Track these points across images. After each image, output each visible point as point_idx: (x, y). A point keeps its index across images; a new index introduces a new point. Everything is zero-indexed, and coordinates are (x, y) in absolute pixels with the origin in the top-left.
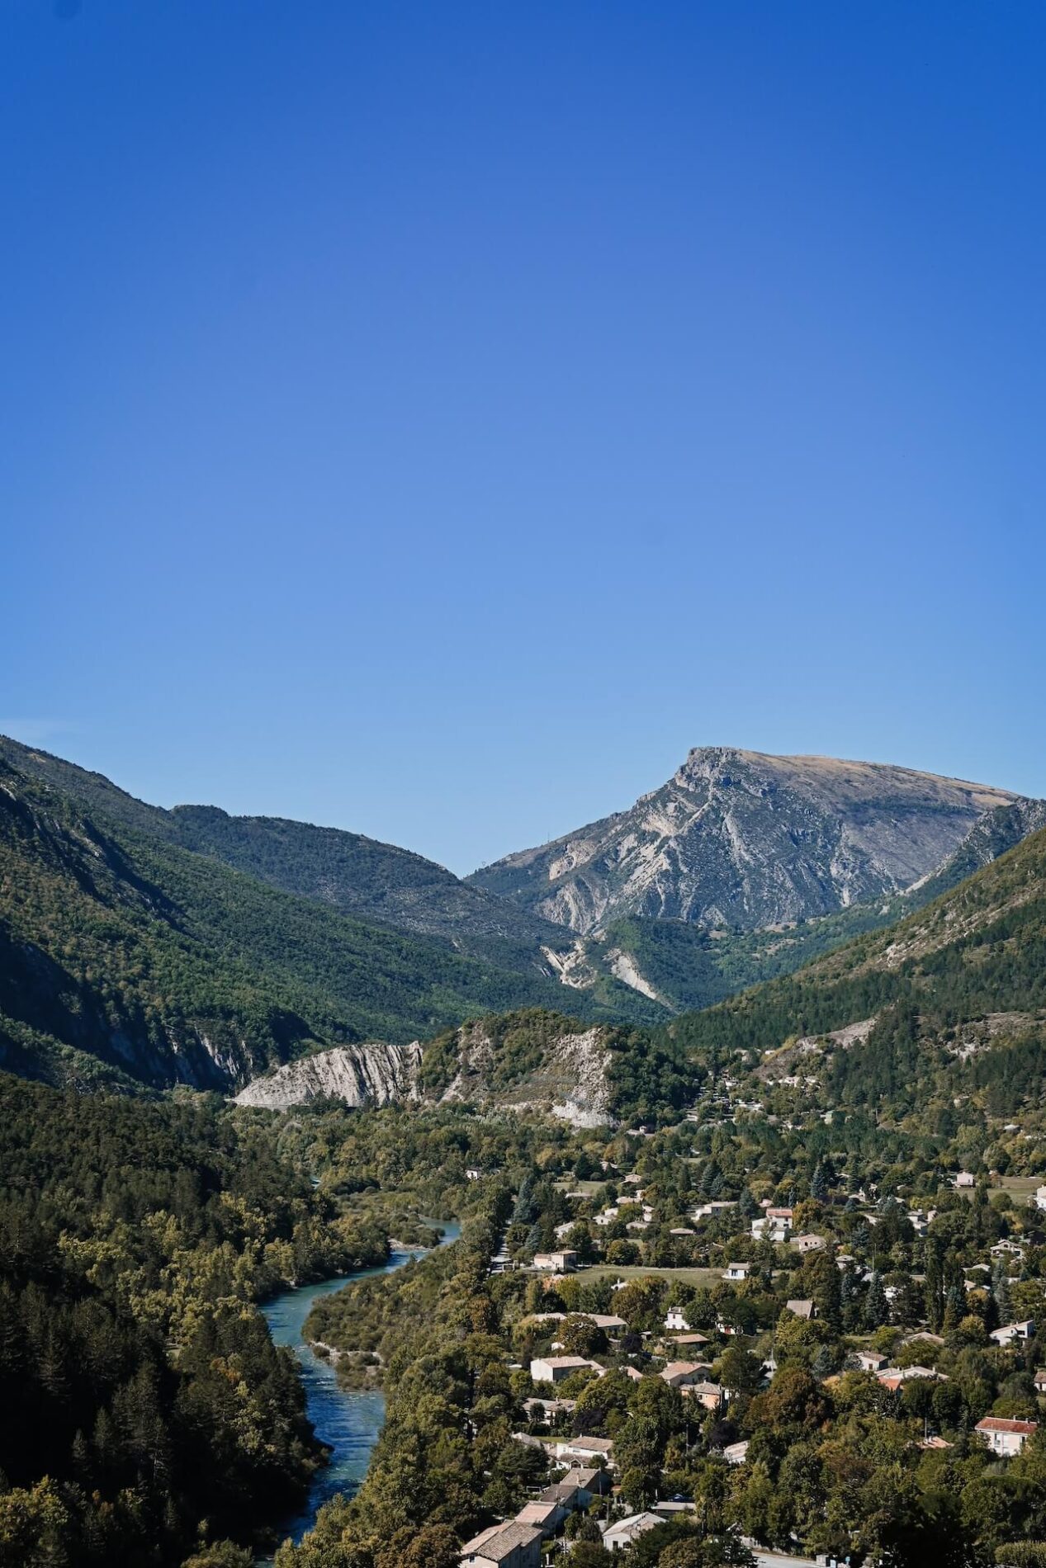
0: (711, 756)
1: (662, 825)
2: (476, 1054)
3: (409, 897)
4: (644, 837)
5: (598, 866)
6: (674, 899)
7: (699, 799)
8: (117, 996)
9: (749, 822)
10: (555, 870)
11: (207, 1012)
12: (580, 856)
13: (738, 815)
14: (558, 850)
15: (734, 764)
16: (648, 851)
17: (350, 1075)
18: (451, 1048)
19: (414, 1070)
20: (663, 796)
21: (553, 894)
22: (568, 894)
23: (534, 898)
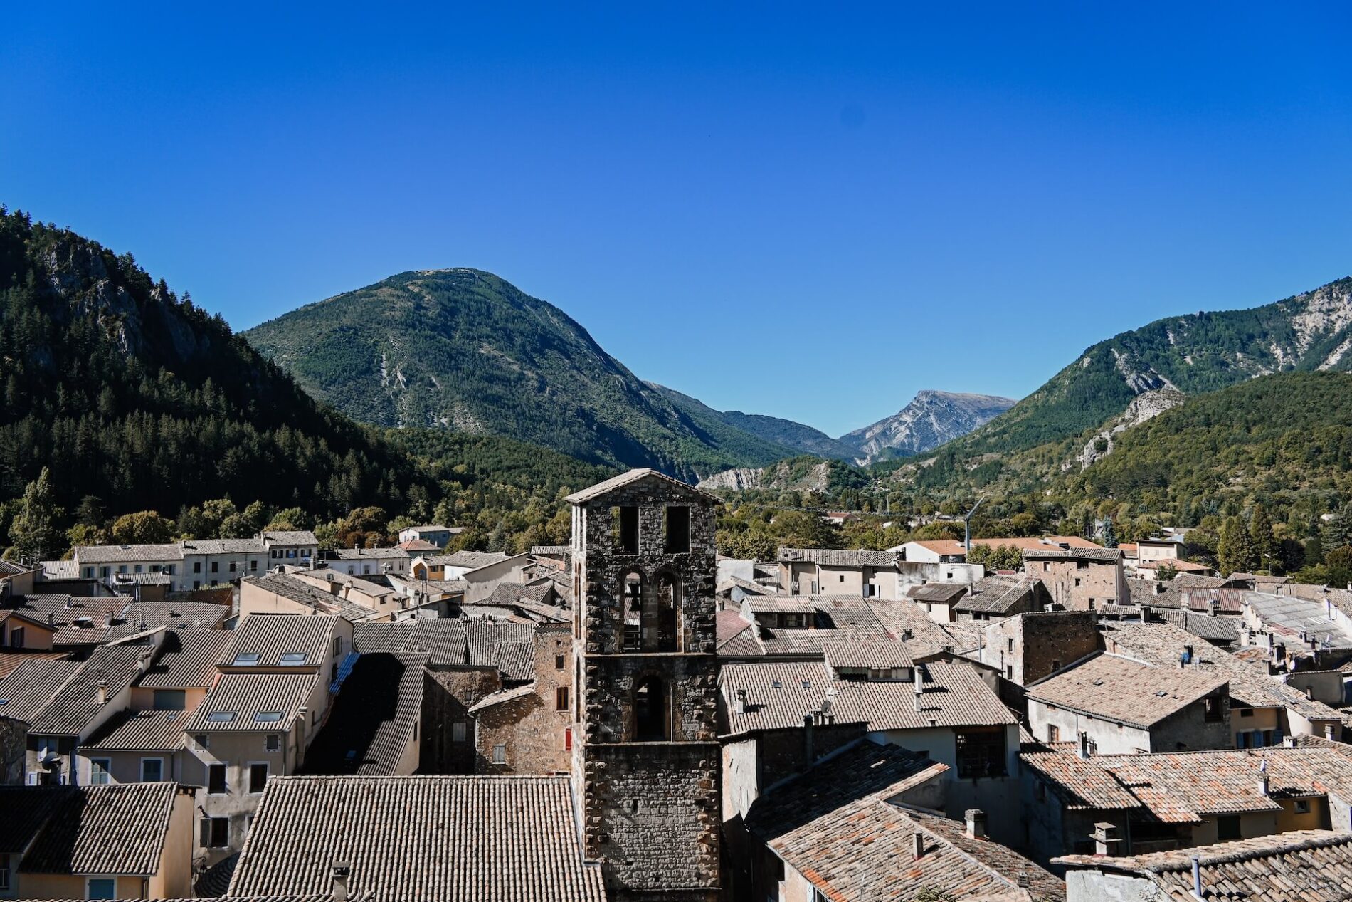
0: (926, 394)
1: (908, 418)
2: (783, 472)
3: (809, 442)
4: (901, 423)
5: (884, 433)
6: (911, 444)
7: (921, 409)
8: (664, 458)
9: (940, 416)
10: (868, 435)
11: (697, 464)
12: (876, 431)
13: (936, 414)
14: (870, 429)
15: (934, 396)
16: (902, 428)
17: (735, 480)
18: (774, 470)
19: (759, 479)
20: (908, 408)
21: (867, 444)
22: (872, 443)
23: (859, 445)
